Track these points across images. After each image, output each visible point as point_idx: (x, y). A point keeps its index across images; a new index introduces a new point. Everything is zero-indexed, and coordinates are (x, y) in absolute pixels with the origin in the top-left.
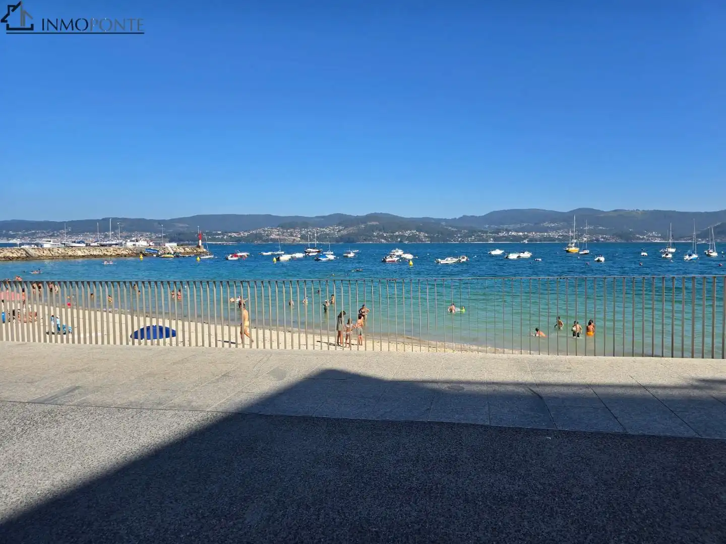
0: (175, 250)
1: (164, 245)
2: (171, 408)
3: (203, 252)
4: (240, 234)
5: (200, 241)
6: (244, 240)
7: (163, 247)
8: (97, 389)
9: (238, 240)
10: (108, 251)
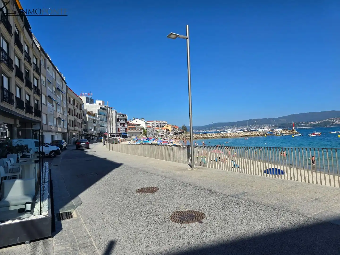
0: (281, 132)
1: (276, 130)
2: (288, 211)
3: (295, 133)
4: (316, 122)
5: (294, 127)
6: (319, 126)
7: (275, 131)
8: (253, 195)
9: (315, 125)
10: (251, 134)
